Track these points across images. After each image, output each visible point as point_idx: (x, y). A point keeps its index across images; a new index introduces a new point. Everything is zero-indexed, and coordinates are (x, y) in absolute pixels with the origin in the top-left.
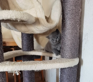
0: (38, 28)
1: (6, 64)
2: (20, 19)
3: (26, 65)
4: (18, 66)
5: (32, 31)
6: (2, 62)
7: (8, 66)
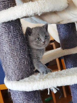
0: (74, 15)
1: (35, 79)
2: (40, 12)
3: (63, 77)
4: (52, 81)
5: (69, 20)
6: (30, 77)
7: (38, 82)
